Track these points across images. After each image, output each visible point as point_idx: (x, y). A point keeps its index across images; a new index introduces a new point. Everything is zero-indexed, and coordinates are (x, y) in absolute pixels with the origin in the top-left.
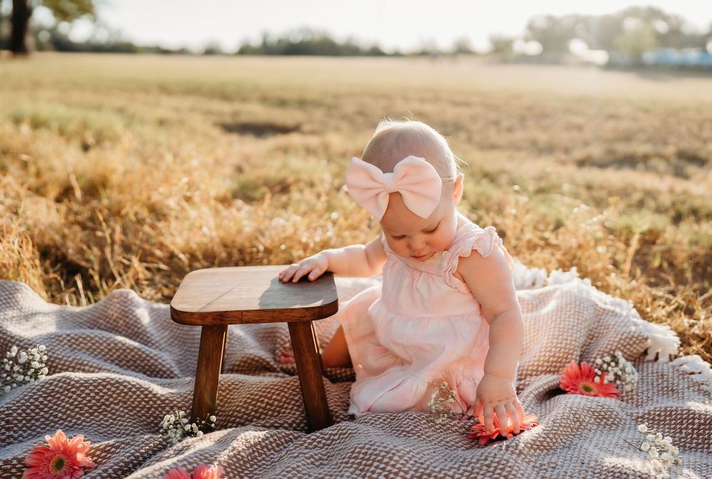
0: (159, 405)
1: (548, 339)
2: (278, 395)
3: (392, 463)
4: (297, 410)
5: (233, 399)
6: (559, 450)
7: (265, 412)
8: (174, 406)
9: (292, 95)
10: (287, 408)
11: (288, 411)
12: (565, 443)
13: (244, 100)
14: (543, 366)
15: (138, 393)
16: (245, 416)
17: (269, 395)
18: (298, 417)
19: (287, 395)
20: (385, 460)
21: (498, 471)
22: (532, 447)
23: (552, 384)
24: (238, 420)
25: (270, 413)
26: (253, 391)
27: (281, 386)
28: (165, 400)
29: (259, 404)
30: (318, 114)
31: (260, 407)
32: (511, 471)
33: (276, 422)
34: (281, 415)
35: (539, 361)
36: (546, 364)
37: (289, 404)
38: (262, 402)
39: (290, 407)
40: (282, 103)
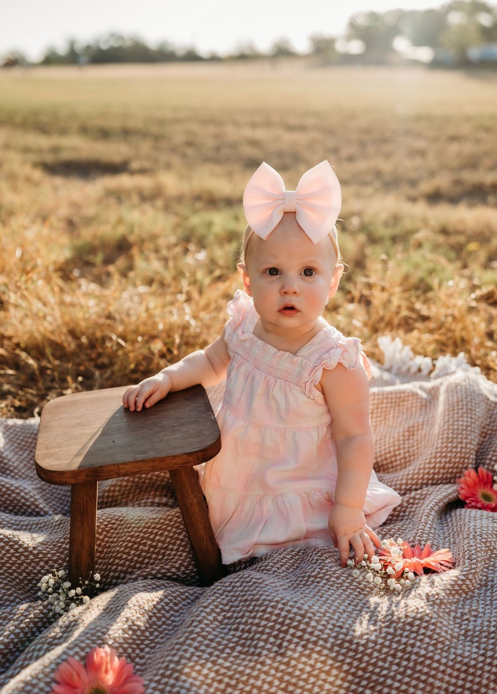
0: (32, 561)
1: (442, 443)
2: (161, 535)
3: (310, 630)
4: (183, 551)
5: (112, 542)
7: (148, 555)
8: (49, 560)
9: (113, 123)
10: (172, 550)
11: (173, 553)
14: (438, 473)
15: (7, 548)
16: (127, 563)
17: (152, 537)
18: (186, 559)
19: (171, 535)
20: (302, 626)
21: (422, 631)
22: (450, 594)
23: (452, 496)
24: (120, 568)
25: (154, 556)
26: (133, 533)
27: (163, 524)
28: (38, 554)
29: (141, 547)
30: (146, 147)
31: (142, 551)
32: (434, 630)
33: (162, 568)
34: (166, 557)
35: (434, 468)
36: (442, 471)
37: (174, 544)
38: (145, 544)
39: (175, 547)
40: (105, 134)
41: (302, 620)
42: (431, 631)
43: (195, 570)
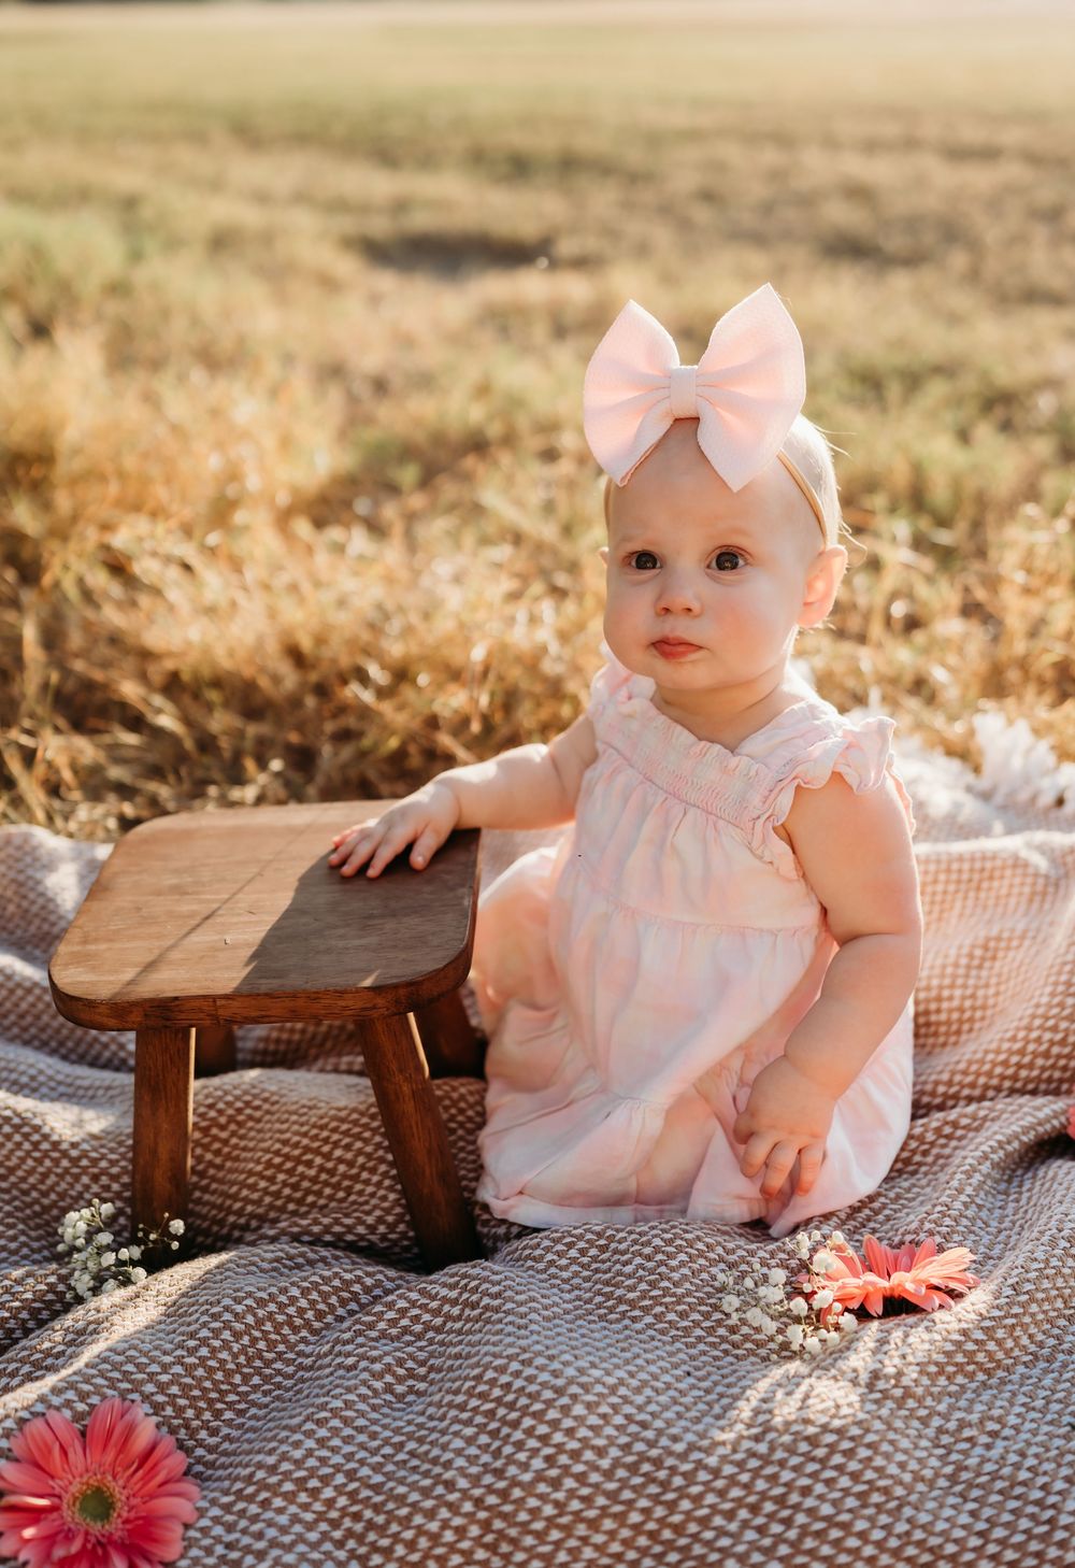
0: (67, 1171)
1: (1053, 995)
2: (348, 1147)
4: (391, 1189)
5: (245, 1149)
6: (1021, 1369)
7: (316, 1188)
8: (102, 1174)
9: (545, 142)
10: (367, 1182)
11: (370, 1189)
12: (1041, 1345)
13: (428, 161)
14: (1031, 1066)
15: (17, 1138)
16: (268, 1200)
17: (326, 1149)
18: (392, 1208)
19: (369, 1149)
21: (837, 1459)
22: (941, 1372)
23: (1048, 1127)
24: (249, 1208)
25: (328, 1191)
26: (287, 1135)
27: (355, 1123)
28: (79, 1159)
29: (301, 1169)
30: (602, 200)
31: (303, 1177)
32: (869, 1459)
33: (337, 1222)
34: (353, 1198)
35: (1022, 1052)
36: (1040, 1062)
37: (373, 1171)
38: (309, 1164)
39: (375, 1179)
40: (518, 168)
41: (554, 1400)
42: (860, 1461)
43: (411, 1234)
